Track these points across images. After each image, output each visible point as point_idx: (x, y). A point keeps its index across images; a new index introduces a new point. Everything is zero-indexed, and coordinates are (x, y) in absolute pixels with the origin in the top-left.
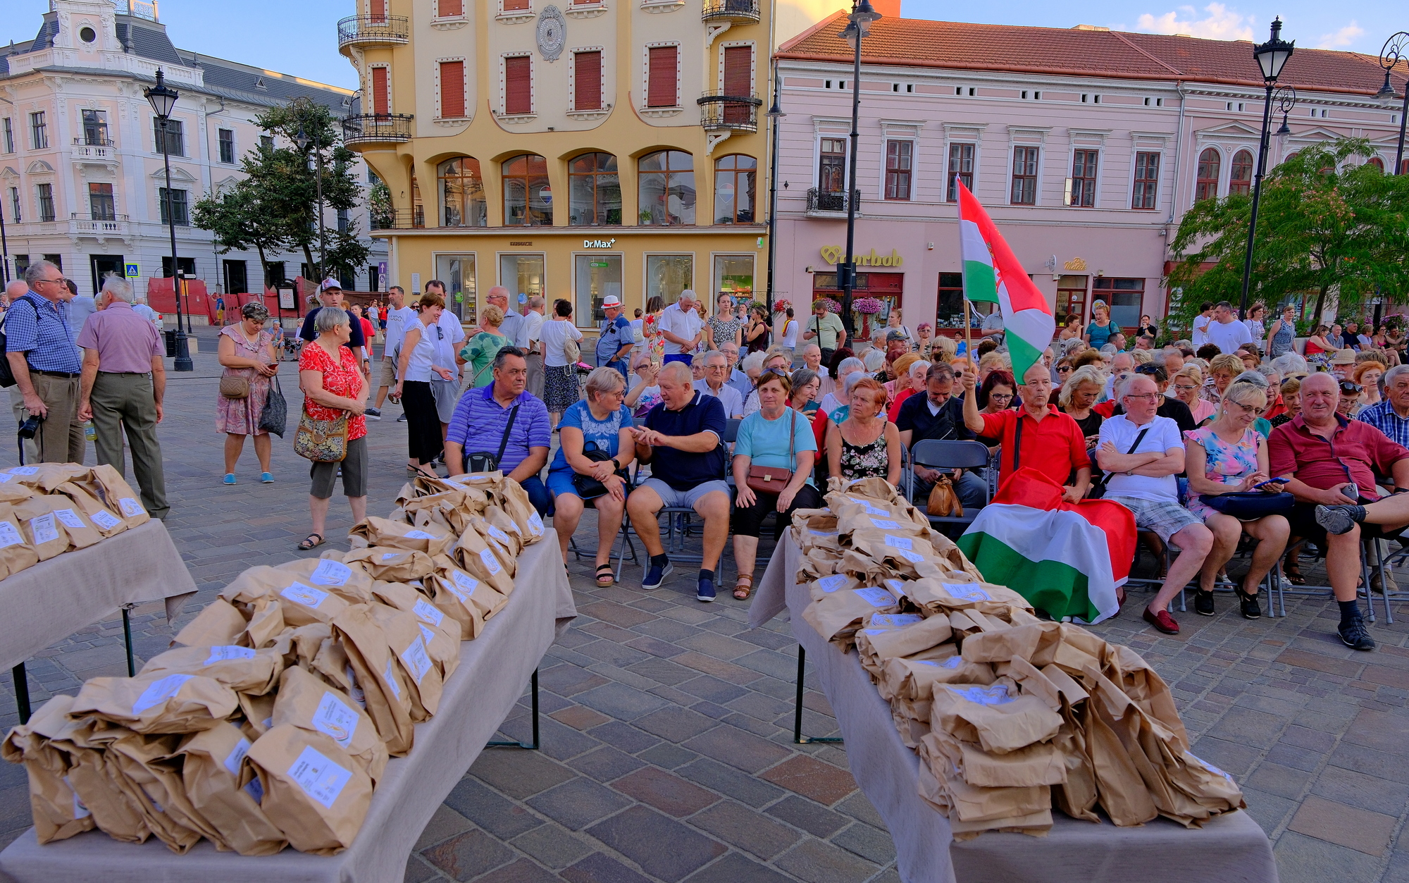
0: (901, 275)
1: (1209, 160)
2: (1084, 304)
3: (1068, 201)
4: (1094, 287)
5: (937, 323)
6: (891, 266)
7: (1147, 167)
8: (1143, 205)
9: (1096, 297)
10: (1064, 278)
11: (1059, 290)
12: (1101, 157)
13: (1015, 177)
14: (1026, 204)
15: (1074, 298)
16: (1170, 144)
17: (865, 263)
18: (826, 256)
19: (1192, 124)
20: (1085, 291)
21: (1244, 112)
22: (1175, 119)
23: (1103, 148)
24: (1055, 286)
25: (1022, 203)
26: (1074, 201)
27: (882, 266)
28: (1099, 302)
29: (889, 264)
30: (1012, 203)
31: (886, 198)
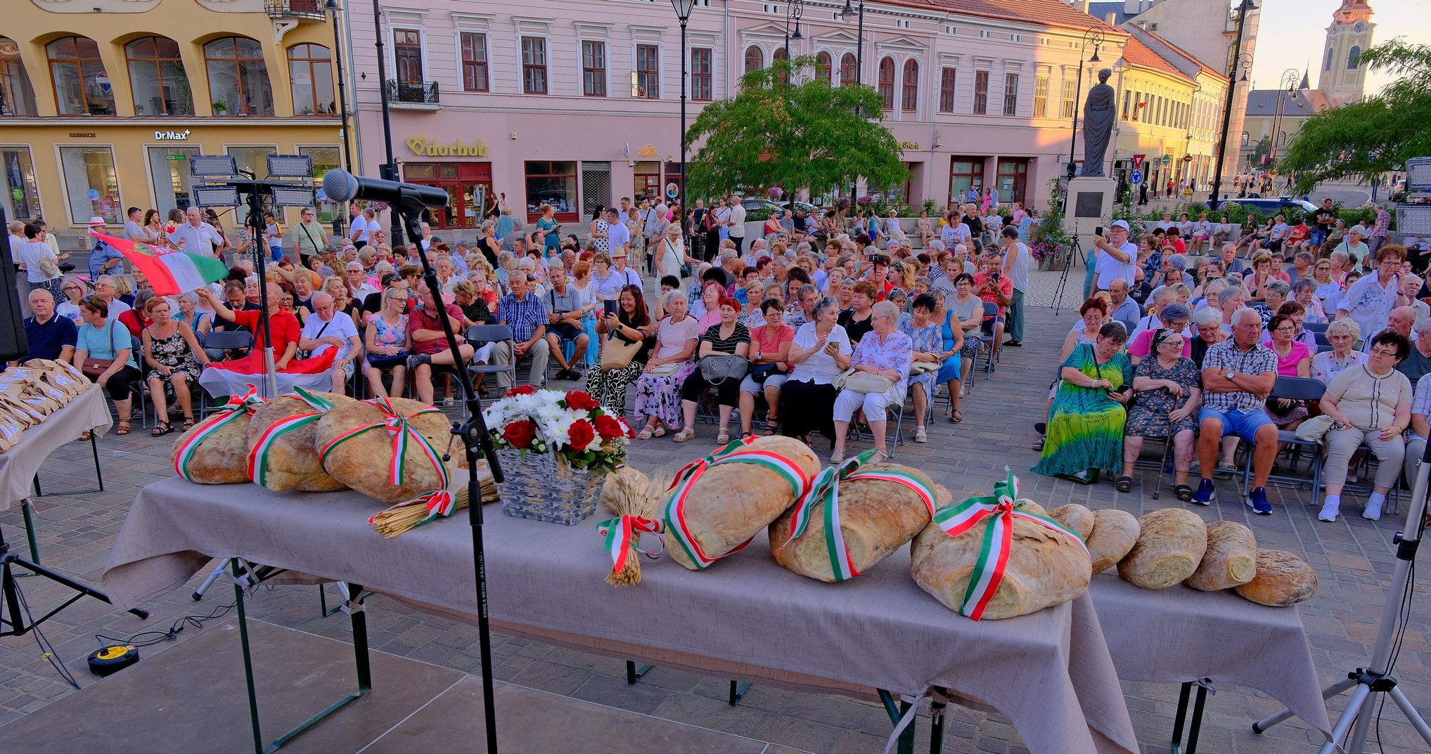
0: (490, 163)
1: (753, 55)
2: (659, 187)
3: (635, 93)
4: (666, 172)
5: (528, 209)
6: (478, 156)
7: (701, 62)
8: (702, 97)
9: (668, 181)
10: (639, 163)
11: (635, 175)
12: (661, 52)
13: (585, 70)
14: (598, 95)
15: (650, 181)
16: (719, 42)
17: (452, 153)
18: (412, 147)
19: (735, 24)
20: (659, 175)
21: (778, 14)
22: (721, 19)
23: (662, 44)
24: (632, 172)
25: (594, 95)
26: (641, 93)
27: (469, 156)
28: (672, 185)
29: (476, 154)
30: (585, 94)
31: (465, 90)
